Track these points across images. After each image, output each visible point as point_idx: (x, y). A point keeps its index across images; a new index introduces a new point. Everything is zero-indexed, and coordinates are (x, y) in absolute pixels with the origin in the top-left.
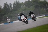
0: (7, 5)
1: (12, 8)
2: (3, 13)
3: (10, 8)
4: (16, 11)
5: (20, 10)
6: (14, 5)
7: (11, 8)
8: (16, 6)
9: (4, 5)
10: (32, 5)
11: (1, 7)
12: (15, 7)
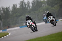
0: (24, 4)
1: (31, 8)
2: (19, 14)
3: (27, 7)
4: (36, 11)
5: (40, 10)
6: (32, 4)
7: (29, 7)
8: (35, 4)
9: (20, 3)
10: (56, 4)
11: (16, 5)
12: (34, 6)
